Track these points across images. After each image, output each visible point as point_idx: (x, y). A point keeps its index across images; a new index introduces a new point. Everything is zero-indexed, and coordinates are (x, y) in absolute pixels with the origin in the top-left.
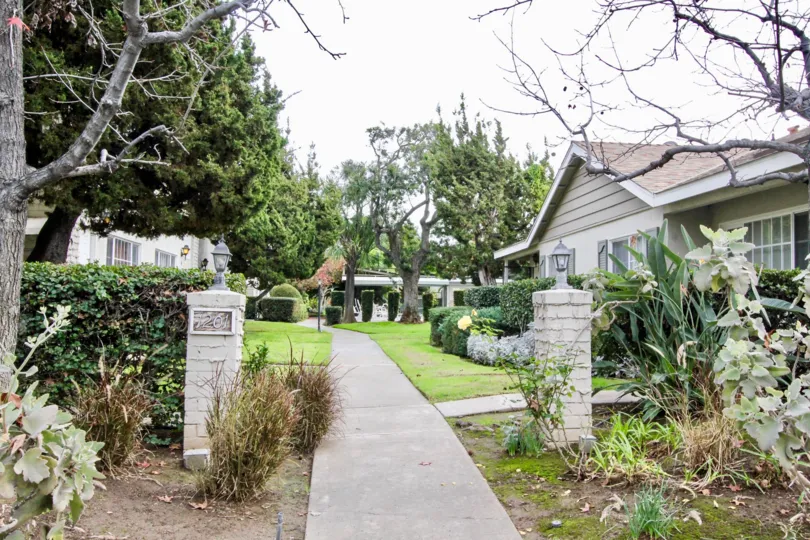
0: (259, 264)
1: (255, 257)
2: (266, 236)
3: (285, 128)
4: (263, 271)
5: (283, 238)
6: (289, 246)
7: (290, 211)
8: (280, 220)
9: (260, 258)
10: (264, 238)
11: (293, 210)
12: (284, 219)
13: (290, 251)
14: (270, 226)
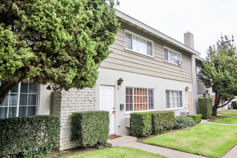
0: (221, 91)
1: (219, 89)
2: (222, 81)
3: (232, 39)
4: (223, 94)
5: (230, 80)
6: (233, 83)
7: (232, 70)
8: (228, 73)
9: (221, 89)
10: (221, 81)
11: (234, 69)
12: (230, 73)
13: (234, 86)
14: (224, 77)
